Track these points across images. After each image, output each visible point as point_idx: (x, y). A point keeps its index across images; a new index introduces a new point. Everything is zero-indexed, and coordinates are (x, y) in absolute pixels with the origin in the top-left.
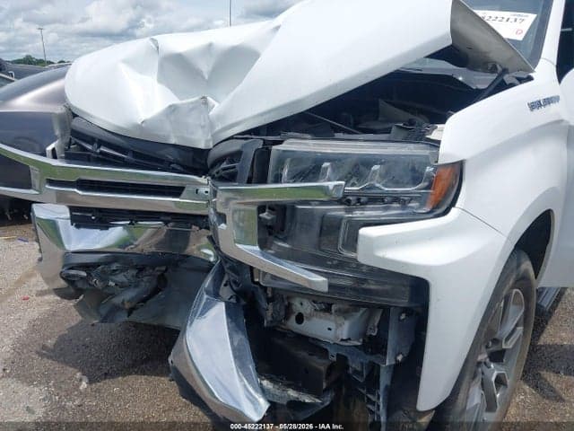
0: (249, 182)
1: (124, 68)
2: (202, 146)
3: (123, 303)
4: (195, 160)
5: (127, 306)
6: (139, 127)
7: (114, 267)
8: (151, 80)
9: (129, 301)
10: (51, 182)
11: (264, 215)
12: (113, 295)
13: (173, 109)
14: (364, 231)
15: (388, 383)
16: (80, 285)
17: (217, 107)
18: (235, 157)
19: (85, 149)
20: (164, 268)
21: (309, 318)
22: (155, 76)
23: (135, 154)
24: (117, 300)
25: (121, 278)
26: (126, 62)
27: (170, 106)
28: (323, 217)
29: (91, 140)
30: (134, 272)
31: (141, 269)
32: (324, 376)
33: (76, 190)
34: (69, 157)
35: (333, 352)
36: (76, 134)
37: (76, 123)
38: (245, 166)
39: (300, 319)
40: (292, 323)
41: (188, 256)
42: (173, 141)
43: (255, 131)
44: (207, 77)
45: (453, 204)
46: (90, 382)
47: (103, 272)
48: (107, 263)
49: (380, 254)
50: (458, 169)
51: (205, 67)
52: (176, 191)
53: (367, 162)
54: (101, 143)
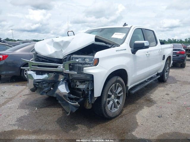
0: (68, 61)
1: (47, 45)
2: (61, 58)
3: (45, 91)
4: (60, 61)
5: (46, 92)
6: (50, 55)
7: (44, 82)
8: (52, 47)
9: (46, 90)
10: (33, 66)
11: (71, 67)
12: (43, 89)
13: (56, 52)
14: (84, 68)
15: (91, 94)
16: (37, 86)
17: (64, 51)
18: (66, 58)
19: (39, 59)
20: (54, 83)
21: (79, 85)
22: (53, 46)
23: (49, 60)
24: (44, 90)
25: (45, 85)
26: (47, 43)
27: (56, 51)
28: (79, 67)
29: (40, 57)
30: (48, 84)
31: (49, 84)
32: (81, 95)
33: (37, 67)
34: (36, 61)
35: (82, 90)
36: (38, 56)
37: (37, 55)
38: (68, 59)
39: (78, 86)
40: (76, 87)
41: (58, 81)
42: (56, 58)
43: (69, 54)
44: (62, 46)
45: (97, 64)
46: (38, 109)
47: (42, 83)
48: (42, 82)
49: (88, 71)
50: (98, 59)
51: (62, 44)
52: (56, 67)
53: (85, 58)
54: (42, 58)
